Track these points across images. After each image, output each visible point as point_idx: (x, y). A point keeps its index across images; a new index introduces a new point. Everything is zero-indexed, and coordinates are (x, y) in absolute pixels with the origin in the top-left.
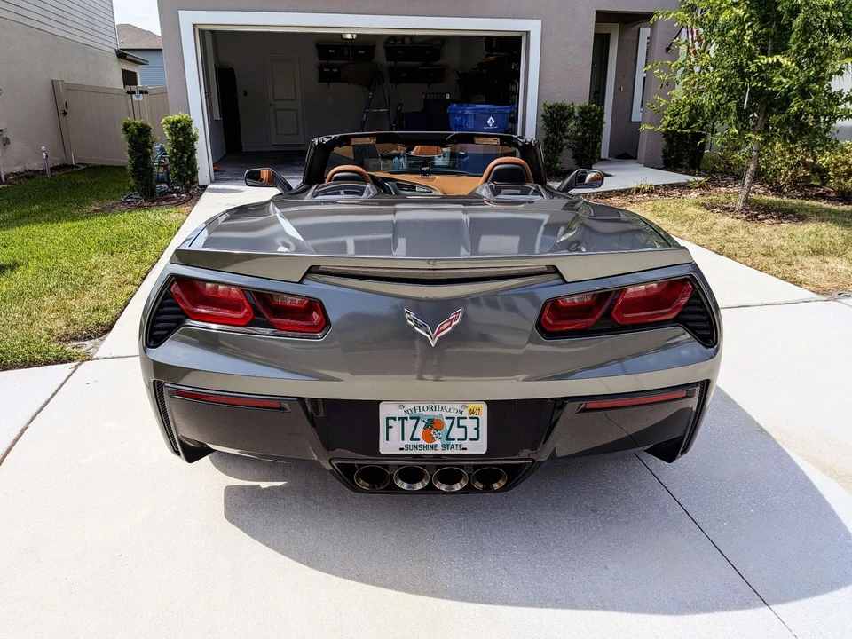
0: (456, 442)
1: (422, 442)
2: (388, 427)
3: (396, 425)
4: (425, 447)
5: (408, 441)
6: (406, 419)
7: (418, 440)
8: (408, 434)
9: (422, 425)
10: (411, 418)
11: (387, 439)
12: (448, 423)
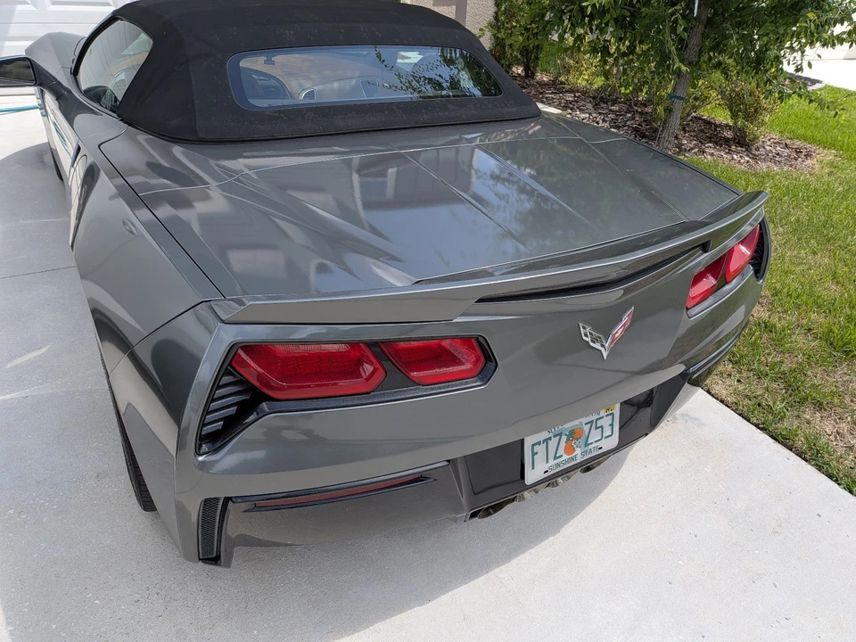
0: (593, 445)
1: (565, 457)
2: (534, 454)
3: (540, 449)
4: (568, 461)
5: (552, 462)
6: (550, 438)
7: (561, 456)
8: (551, 455)
9: (564, 438)
10: (554, 436)
11: (533, 468)
12: (586, 428)
